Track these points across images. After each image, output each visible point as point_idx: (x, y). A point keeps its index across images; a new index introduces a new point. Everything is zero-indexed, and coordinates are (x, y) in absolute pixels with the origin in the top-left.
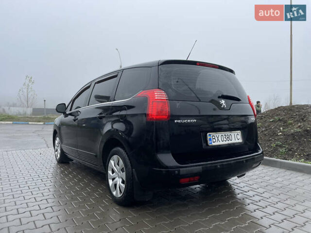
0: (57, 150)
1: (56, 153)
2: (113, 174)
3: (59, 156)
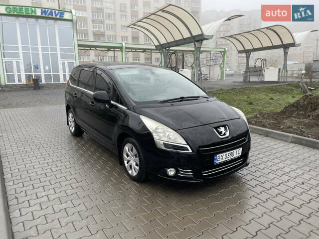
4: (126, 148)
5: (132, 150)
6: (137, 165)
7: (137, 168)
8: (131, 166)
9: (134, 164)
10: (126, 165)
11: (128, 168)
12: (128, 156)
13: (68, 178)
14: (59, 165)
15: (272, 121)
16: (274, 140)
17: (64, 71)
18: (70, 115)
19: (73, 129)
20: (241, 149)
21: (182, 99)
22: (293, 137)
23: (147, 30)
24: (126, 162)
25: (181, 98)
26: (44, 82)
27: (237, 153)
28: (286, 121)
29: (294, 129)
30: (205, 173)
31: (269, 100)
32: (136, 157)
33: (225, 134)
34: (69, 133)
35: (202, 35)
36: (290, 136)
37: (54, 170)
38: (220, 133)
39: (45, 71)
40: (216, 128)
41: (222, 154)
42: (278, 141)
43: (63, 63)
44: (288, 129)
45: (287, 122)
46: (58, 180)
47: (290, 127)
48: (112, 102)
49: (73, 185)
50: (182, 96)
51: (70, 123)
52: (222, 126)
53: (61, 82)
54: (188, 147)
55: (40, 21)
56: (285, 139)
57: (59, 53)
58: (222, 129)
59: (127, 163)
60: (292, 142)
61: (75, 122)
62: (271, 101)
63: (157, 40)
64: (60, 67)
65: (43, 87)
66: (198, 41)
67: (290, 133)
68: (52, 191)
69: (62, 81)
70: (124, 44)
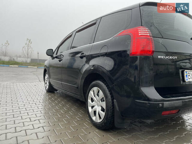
0: (46, 83)
1: (46, 85)
2: (92, 102)
3: (47, 87)
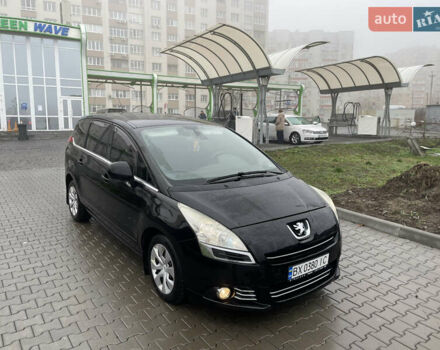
4: (156, 250)
5: (164, 255)
6: (171, 278)
7: (172, 282)
8: (162, 279)
9: (166, 276)
10: (155, 276)
11: (158, 282)
12: (157, 262)
13: (65, 296)
14: (51, 272)
15: (370, 202)
16: (373, 232)
17: (66, 113)
18: (72, 189)
19: (75, 211)
20: (328, 255)
21: (241, 176)
22: (401, 229)
23: (191, 58)
24: (154, 271)
25: (240, 174)
26: (34, 129)
27: (322, 261)
28: (391, 203)
29: (402, 216)
30: (274, 294)
31: (365, 166)
32: (170, 266)
33: (304, 234)
34: (70, 217)
35: (269, 68)
36: (397, 227)
37: (44, 280)
38: (297, 232)
39: (37, 113)
40: (292, 224)
41: (300, 265)
42: (379, 235)
43: (65, 102)
44: (394, 216)
45: (392, 205)
46: (49, 300)
47: (396, 213)
48: (136, 178)
49: (71, 308)
50: (240, 171)
51: (70, 201)
52: (300, 221)
53: (60, 130)
54: (249, 255)
55: (33, 39)
56: (390, 231)
57: (59, 86)
58: (300, 226)
59: (157, 273)
60: (400, 237)
61: (79, 200)
62: (368, 167)
63: (205, 72)
64: (60, 107)
65: (33, 136)
66: (263, 77)
67: (397, 221)
68: (38, 319)
69: (61, 127)
70: (155, 76)
